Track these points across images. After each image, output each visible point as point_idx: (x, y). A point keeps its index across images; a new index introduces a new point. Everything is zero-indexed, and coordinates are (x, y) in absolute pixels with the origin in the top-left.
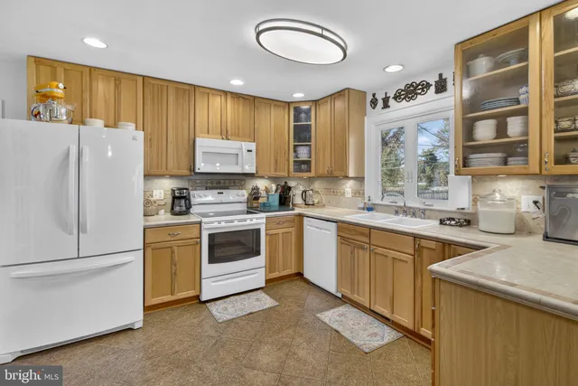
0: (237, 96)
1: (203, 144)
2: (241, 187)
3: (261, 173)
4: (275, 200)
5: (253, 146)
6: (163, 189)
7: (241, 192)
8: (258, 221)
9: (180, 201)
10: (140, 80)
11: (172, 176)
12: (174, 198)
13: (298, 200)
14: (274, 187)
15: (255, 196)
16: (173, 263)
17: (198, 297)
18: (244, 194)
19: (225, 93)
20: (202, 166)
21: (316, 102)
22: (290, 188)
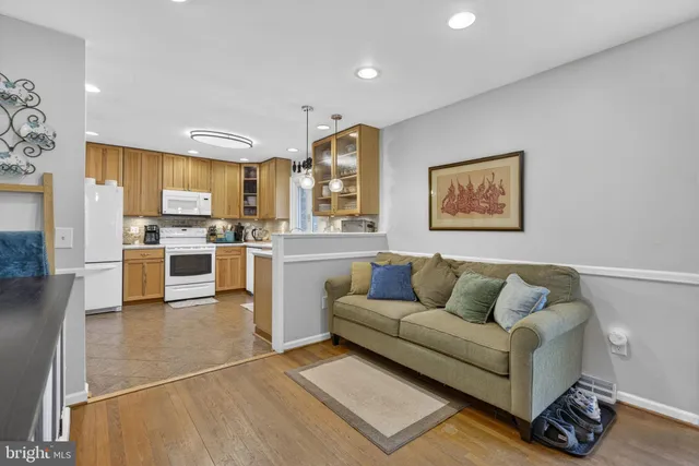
0: (195, 159)
1: (168, 194)
2: (202, 226)
3: (216, 215)
4: (231, 236)
5: (209, 196)
6: (138, 226)
7: (201, 230)
8: (210, 249)
9: (152, 235)
10: (121, 150)
11: (145, 217)
12: (147, 232)
13: (250, 237)
14: (230, 226)
15: (212, 233)
16: (144, 274)
17: (163, 299)
18: (204, 231)
19: (187, 157)
20: (167, 210)
21: (260, 164)
22: (242, 228)
